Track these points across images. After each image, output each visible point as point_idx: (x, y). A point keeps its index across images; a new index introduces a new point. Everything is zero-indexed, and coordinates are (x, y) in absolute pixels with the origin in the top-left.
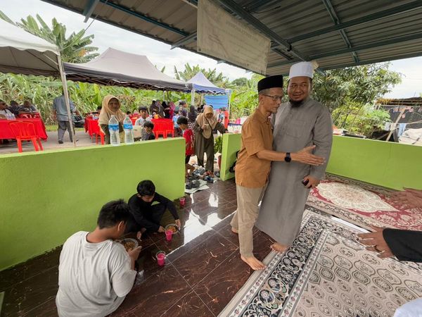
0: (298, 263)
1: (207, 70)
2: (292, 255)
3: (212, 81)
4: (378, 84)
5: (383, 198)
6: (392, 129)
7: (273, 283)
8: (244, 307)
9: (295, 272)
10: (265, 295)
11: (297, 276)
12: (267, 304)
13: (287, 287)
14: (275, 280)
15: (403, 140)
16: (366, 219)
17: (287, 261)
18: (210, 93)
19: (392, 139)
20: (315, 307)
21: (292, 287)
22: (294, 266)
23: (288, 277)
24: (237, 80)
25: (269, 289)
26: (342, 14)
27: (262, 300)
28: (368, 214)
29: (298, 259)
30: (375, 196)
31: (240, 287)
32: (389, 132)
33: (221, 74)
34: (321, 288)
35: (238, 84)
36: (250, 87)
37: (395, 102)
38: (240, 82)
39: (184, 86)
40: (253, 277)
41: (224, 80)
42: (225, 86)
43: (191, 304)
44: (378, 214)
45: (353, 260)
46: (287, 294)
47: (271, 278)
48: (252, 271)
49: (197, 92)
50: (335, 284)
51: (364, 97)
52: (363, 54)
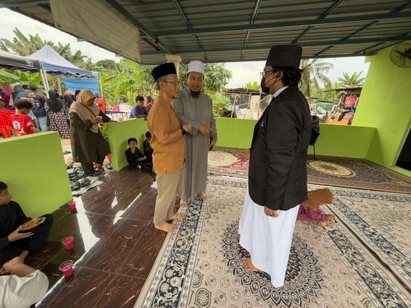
0: (197, 212)
1: (56, 44)
2: (191, 209)
3: (67, 59)
4: (221, 78)
5: (234, 155)
6: (233, 110)
7: (183, 233)
8: (166, 259)
9: (196, 218)
10: (180, 243)
11: (197, 220)
12: (182, 247)
13: (193, 230)
14: (184, 230)
15: (239, 117)
16: (228, 170)
17: (189, 214)
18: (71, 75)
19: (233, 117)
20: (211, 232)
21: (195, 228)
22: (194, 215)
23: (192, 224)
24: (102, 61)
25: (182, 238)
26: (192, 22)
27: (179, 247)
28: (228, 167)
29: (196, 209)
30: (230, 154)
31: (160, 248)
32: (231, 112)
33: (79, 52)
34: (212, 220)
35: (105, 66)
36: (121, 71)
37: (231, 91)
38: (107, 64)
39: (24, 62)
40: (168, 236)
41: (85, 60)
42: (90, 67)
43: (120, 285)
44: (233, 165)
45: (225, 196)
46: (194, 234)
47: (181, 230)
48: (166, 233)
49: (49, 73)
50: (219, 214)
51: (215, 87)
52: (210, 55)
